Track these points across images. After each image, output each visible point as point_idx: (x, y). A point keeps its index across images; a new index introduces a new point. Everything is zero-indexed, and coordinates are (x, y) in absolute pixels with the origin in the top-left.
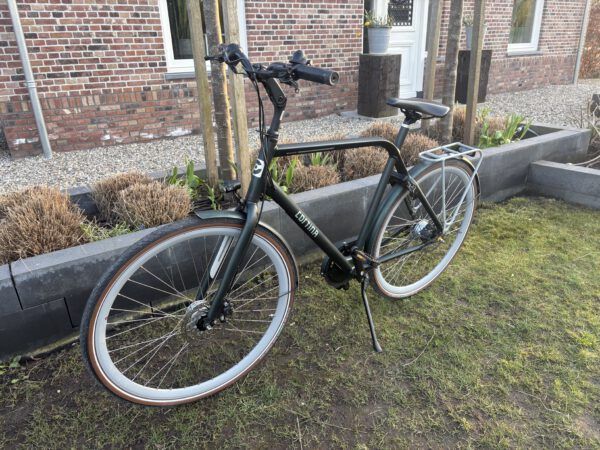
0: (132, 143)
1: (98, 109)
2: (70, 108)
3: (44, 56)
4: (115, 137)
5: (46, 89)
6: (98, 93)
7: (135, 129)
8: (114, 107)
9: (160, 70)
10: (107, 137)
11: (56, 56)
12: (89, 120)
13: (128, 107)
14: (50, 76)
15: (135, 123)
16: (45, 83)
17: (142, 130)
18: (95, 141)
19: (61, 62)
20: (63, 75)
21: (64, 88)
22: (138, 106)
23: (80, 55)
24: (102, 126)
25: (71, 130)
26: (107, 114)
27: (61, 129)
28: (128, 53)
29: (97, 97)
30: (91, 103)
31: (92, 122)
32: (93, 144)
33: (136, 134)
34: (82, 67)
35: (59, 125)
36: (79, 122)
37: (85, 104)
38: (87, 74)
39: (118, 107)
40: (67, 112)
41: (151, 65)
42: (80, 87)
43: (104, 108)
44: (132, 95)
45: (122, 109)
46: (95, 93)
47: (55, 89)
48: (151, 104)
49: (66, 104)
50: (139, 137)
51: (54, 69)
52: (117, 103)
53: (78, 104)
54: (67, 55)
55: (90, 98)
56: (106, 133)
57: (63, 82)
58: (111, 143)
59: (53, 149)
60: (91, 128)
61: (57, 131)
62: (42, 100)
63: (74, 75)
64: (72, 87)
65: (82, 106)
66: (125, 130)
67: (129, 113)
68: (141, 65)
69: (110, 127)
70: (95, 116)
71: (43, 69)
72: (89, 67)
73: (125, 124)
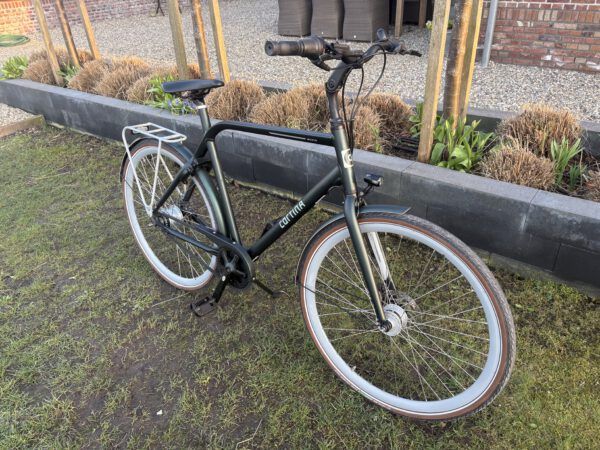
0: (572, 70)
1: (551, 26)
2: (524, 21)
4: (557, 59)
6: (556, 8)
7: (583, 55)
8: (569, 26)
10: (548, 58)
12: (537, 36)
13: (586, 28)
15: (586, 48)
17: (591, 58)
18: (534, 59)
24: (548, 45)
25: (516, 43)
26: (559, 33)
27: (508, 41)
29: (555, 13)
30: (547, 18)
31: (540, 39)
32: (531, 61)
33: (582, 61)
35: (508, 36)
36: (527, 36)
37: (540, 18)
39: (575, 26)
40: (520, 24)
43: (557, 26)
45: (578, 29)
49: (522, 16)
50: (584, 65)
52: (575, 22)
53: (533, 17)
55: (548, 12)
56: (548, 53)
58: (550, 65)
59: (491, 58)
60: (536, 44)
61: (503, 42)
62: (500, 9)
65: (536, 20)
66: (571, 52)
67: (584, 35)
69: (556, 47)
70: (544, 33)
73: (573, 47)
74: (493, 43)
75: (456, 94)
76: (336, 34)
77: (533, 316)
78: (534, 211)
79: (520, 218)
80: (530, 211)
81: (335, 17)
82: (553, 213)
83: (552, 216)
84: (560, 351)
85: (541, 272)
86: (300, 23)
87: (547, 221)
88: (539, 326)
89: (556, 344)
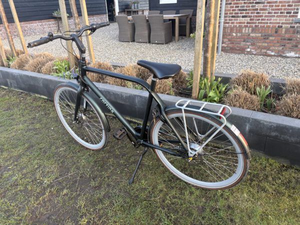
0: (260, 55)
1: (249, 35)
2: (236, 33)
3: (233, 7)
4: (252, 50)
5: (228, 23)
6: (252, 27)
7: (265, 48)
8: (257, 35)
9: (293, 16)
10: (249, 50)
11: (238, 7)
12: (243, 40)
13: (265, 36)
14: (232, 17)
15: (266, 45)
16: (229, 20)
17: (269, 49)
18: (242, 51)
19: (240, 10)
20: (238, 17)
21: (237, 23)
22: (271, 36)
23: (249, 7)
24: (248, 44)
25: (233, 43)
26: (253, 38)
27: (229, 42)
28: (276, 6)
29: (250, 29)
30: (247, 31)
31: (244, 41)
32: (241, 52)
33: (265, 51)
34: (248, 13)
35: (229, 40)
36: (238, 40)
37: (243, 31)
38: (250, 17)
39: (260, 35)
40: (234, 34)
41: (287, 13)
42: (244, 23)
43: (252, 35)
44: (270, 29)
45: (262, 36)
46: (250, 27)
47: (232, 23)
48: (279, 36)
49: (235, 31)
50: (266, 53)
51: (235, 13)
52: (260, 33)
53: (240, 31)
54: (243, 7)
55: (247, 29)
56: (249, 48)
57: (237, 20)
58: (250, 53)
59: (222, 50)
60: (243, 44)
61: (227, 43)
62: (224, 28)
63: (243, 17)
64: (240, 23)
65: (242, 32)
66: (259, 47)
67: (265, 39)
68: (281, 13)
69: (252, 45)
70: (246, 38)
71: (230, 13)
72: (252, 13)
73: (260, 44)
74: (222, 43)
75: (209, 65)
76: (147, 41)
77: (257, 176)
78: (252, 121)
79: (246, 125)
80: (250, 121)
81: (146, 33)
82: (262, 122)
83: (261, 124)
84: (272, 194)
85: (258, 153)
86: (129, 36)
87: (259, 126)
88: (260, 181)
89: (270, 190)
